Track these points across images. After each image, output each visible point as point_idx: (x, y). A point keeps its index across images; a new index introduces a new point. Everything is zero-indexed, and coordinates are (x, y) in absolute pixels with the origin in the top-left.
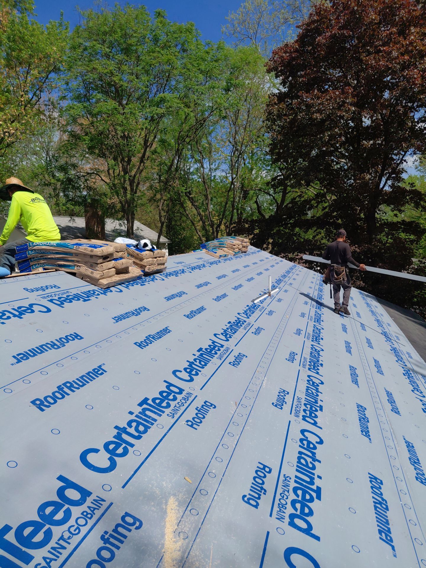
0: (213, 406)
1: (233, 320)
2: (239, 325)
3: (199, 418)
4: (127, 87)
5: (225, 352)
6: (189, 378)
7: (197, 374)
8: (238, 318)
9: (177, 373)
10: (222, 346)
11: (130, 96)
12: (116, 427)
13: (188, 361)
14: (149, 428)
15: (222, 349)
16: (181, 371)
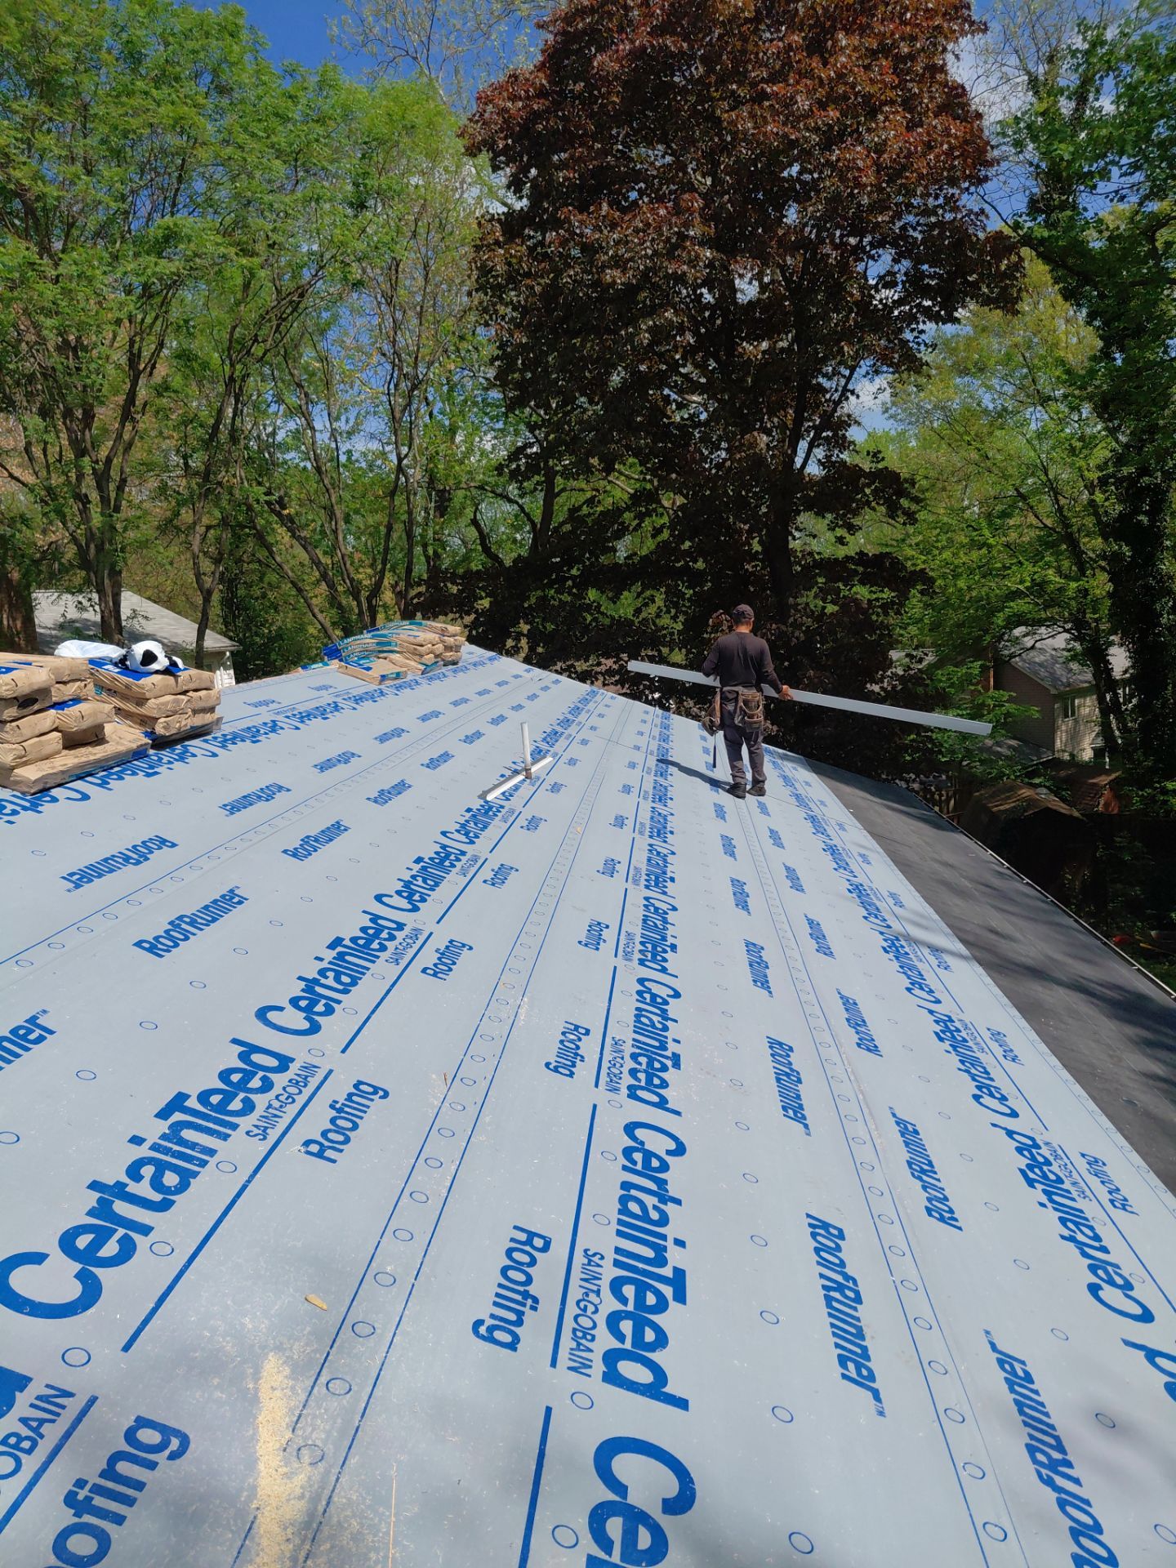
0: (381, 1093)
1: (428, 851)
2: (447, 863)
3: (339, 1130)
4: (58, 198)
5: (410, 941)
6: (306, 1025)
7: (329, 1011)
8: (444, 847)
9: (271, 1016)
10: (400, 926)
11: (71, 226)
12: (94, 1186)
13: (300, 978)
14: (195, 1174)
15: (400, 935)
16: (281, 1009)
